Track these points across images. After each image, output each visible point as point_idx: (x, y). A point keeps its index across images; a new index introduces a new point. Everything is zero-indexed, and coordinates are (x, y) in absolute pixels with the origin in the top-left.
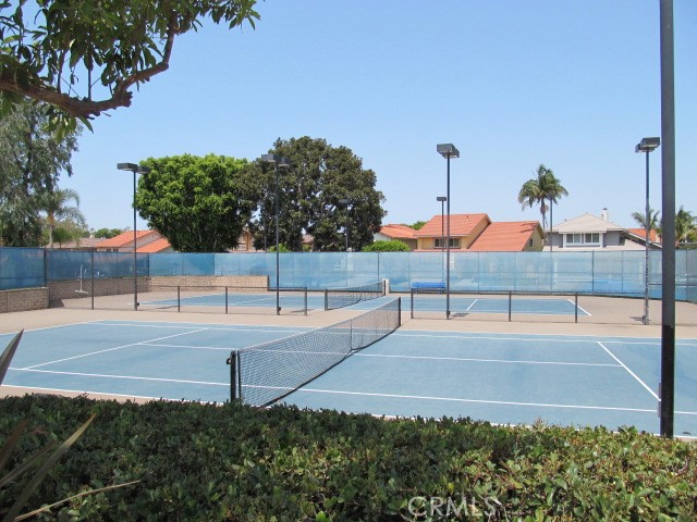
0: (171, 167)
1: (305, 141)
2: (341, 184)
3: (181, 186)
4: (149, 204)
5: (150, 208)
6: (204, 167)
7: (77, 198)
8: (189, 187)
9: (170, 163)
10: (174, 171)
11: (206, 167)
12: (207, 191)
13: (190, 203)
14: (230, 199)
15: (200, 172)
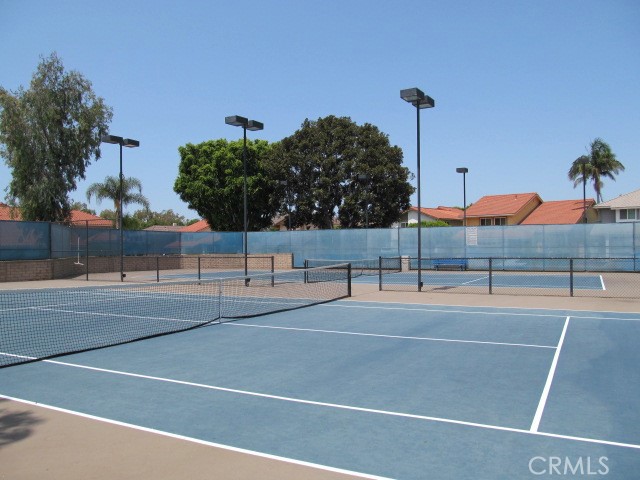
0: (205, 151)
1: (330, 120)
2: (363, 161)
3: (213, 169)
4: (185, 187)
5: (187, 190)
6: (234, 150)
7: (139, 186)
8: (220, 169)
9: (205, 148)
10: (208, 155)
11: (236, 149)
12: (237, 172)
13: (223, 184)
14: (260, 180)
15: (230, 155)
